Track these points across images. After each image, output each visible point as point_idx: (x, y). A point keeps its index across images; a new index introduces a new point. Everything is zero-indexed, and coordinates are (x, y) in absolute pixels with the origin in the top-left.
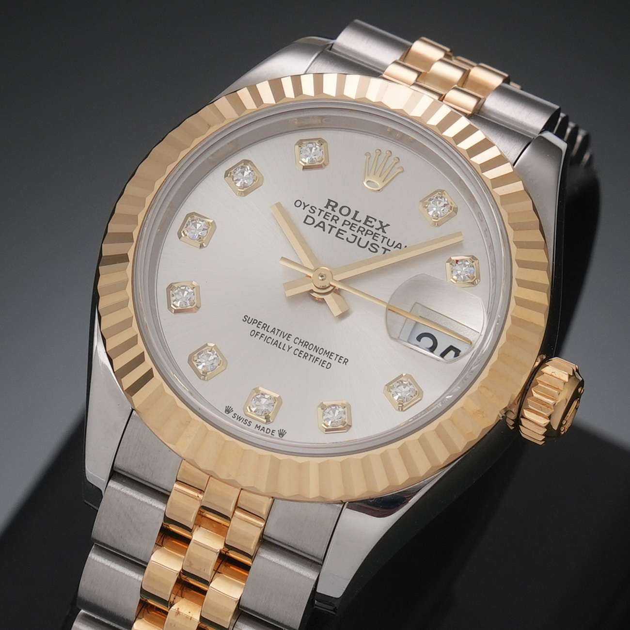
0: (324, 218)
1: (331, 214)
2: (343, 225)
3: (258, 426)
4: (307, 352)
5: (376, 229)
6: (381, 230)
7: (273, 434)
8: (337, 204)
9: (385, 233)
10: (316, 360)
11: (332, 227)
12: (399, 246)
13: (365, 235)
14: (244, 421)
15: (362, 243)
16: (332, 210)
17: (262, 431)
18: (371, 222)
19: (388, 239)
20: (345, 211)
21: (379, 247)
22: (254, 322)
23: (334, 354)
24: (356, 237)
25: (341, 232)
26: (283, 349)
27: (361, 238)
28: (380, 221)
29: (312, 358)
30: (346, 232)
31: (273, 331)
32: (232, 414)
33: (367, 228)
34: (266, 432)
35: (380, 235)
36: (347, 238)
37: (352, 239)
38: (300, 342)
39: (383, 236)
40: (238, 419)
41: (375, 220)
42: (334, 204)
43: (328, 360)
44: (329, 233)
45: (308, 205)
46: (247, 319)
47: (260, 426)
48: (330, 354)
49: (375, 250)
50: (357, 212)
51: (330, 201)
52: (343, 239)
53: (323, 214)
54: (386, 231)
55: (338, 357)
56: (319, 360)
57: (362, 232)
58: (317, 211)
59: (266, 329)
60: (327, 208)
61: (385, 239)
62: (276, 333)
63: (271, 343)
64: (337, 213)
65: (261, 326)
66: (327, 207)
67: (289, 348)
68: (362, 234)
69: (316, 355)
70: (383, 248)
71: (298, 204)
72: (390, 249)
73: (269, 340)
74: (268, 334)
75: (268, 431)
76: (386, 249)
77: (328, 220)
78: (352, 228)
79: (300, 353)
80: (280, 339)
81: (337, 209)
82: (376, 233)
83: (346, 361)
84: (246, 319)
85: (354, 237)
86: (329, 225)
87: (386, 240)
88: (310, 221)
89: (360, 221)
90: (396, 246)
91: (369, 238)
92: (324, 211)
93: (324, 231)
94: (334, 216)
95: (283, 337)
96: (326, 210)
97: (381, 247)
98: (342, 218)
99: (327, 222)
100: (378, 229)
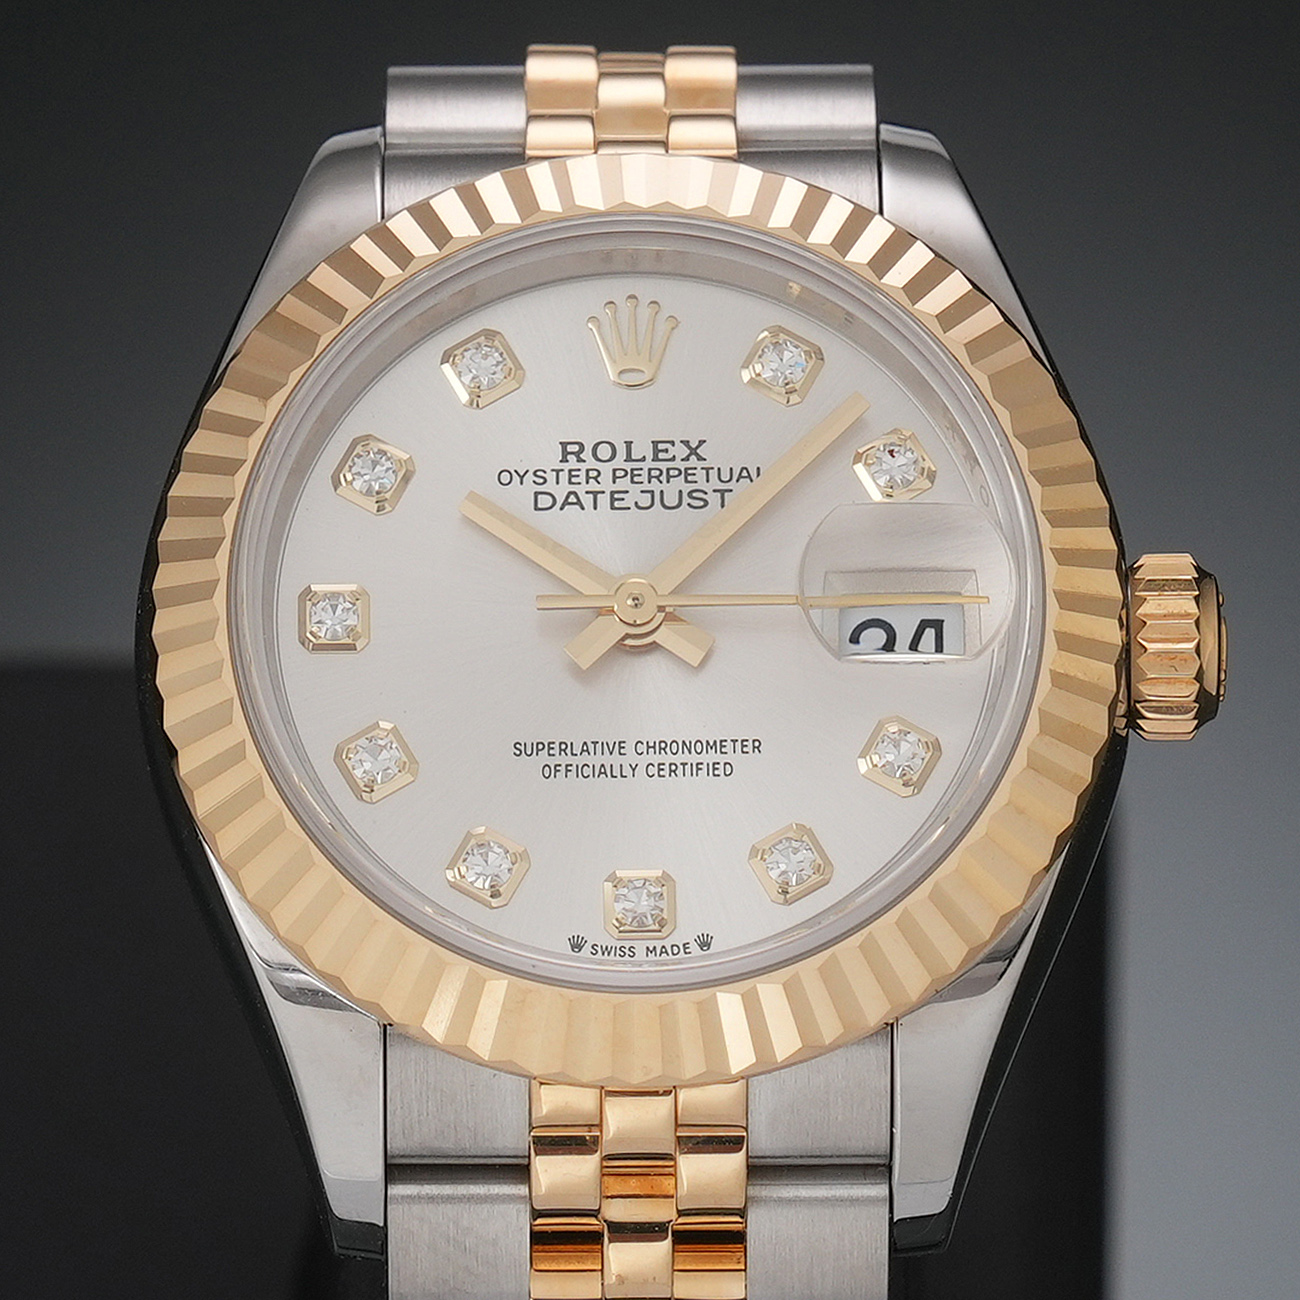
0: (570, 483)
1: (579, 470)
2: (614, 482)
3: (651, 949)
4: (673, 761)
5: (682, 460)
6: (693, 457)
7: (687, 950)
8: (582, 446)
9: (705, 460)
10: (698, 769)
11: (595, 494)
12: (744, 474)
13: (668, 482)
14: (618, 952)
15: (671, 500)
16: (578, 461)
17: (664, 955)
18: (666, 451)
19: (716, 469)
20: (604, 452)
21: (706, 493)
22: (538, 750)
23: (726, 741)
24: (652, 492)
25: (616, 496)
26: (622, 776)
27: (662, 492)
28: (682, 442)
29: (688, 767)
30: (627, 492)
31: (585, 749)
32: (587, 949)
33: (663, 466)
34: (673, 954)
35: (695, 468)
36: (636, 503)
37: (645, 500)
38: (649, 747)
39: (702, 468)
40: (606, 953)
41: (673, 443)
42: (576, 448)
43: (719, 758)
44: (595, 508)
45: (527, 471)
46: (522, 748)
47: (655, 948)
48: (718, 746)
49: (701, 503)
50: (629, 444)
51: (564, 445)
52: (629, 508)
53: (564, 476)
54: (704, 457)
55: (738, 744)
56: (704, 767)
57: (657, 477)
58: (551, 477)
59: (568, 751)
60: (567, 461)
61: (711, 471)
62: (592, 753)
63: (594, 776)
64: (591, 463)
65: (556, 751)
66: (564, 460)
67: (634, 770)
68: (661, 482)
69: (693, 758)
70: (715, 491)
71: (505, 478)
72: (731, 488)
73: (587, 771)
74: (580, 760)
75: (676, 950)
76: (722, 492)
77: (579, 483)
78: (636, 479)
79: (660, 770)
80: (607, 760)
81: (587, 455)
82: (686, 469)
83: (757, 744)
84: (519, 749)
85: (649, 495)
86: (587, 492)
87: (713, 474)
88: (545, 502)
89: (643, 459)
90: (740, 476)
91: (679, 483)
92: (562, 470)
93: (583, 508)
94: (588, 471)
95: (611, 753)
96: (566, 467)
97: (710, 491)
98: (606, 469)
99: (580, 490)
100: (687, 459)
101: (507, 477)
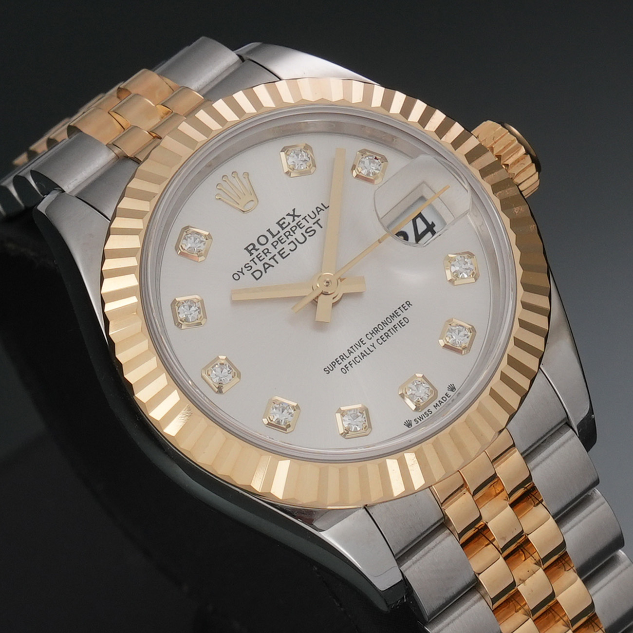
0: (261, 261)
1: (260, 254)
2: (276, 248)
3: (435, 405)
4: (384, 333)
5: (293, 221)
6: (296, 218)
7: (449, 396)
8: (253, 244)
9: (300, 215)
10: (395, 328)
11: (273, 258)
12: (319, 210)
13: (294, 233)
14: (425, 416)
15: (302, 239)
16: (256, 251)
17: (442, 404)
18: (284, 223)
19: (308, 216)
20: (263, 240)
21: (311, 227)
22: (334, 366)
23: (396, 311)
24: (292, 242)
25: (281, 253)
26: (371, 352)
27: (296, 239)
28: (287, 215)
29: (391, 330)
30: (283, 248)
31: (350, 352)
32: (414, 424)
33: (288, 229)
34: (445, 401)
35: (300, 221)
36: (290, 250)
37: (292, 246)
38: (371, 334)
39: (303, 219)
40: (421, 419)
41: (284, 218)
42: (251, 247)
43: (400, 318)
44: (277, 263)
45: (242, 269)
46: (328, 369)
47: (437, 404)
48: (395, 314)
49: (313, 232)
50: (269, 231)
51: (246, 249)
52: (289, 254)
53: (256, 260)
54: (299, 214)
55: (402, 308)
56: (397, 326)
57: (290, 235)
58: (252, 264)
59: (345, 357)
60: (253, 254)
61: (306, 218)
62: (353, 351)
63: (361, 359)
64: (262, 248)
65: (340, 361)
66: (251, 254)
67: (373, 346)
68: (292, 235)
69: (390, 326)
70: (314, 224)
72: (318, 219)
73: (358, 359)
74: (351, 358)
75: (444, 399)
76: (317, 222)
77: (264, 258)
78: (282, 241)
79: (382, 339)
80: (361, 350)
81: (258, 246)
82: (297, 224)
83: (408, 303)
84: (327, 371)
85: (292, 243)
86: (270, 260)
87: (308, 218)
88: (257, 274)
89: (279, 232)
90: (318, 212)
91: (299, 231)
92: (254, 258)
93: (273, 266)
94: (263, 252)
95: (360, 346)
96: (254, 256)
97: (312, 225)
98: (269, 246)
99: (266, 260)
100: (294, 220)
101: (237, 276)
